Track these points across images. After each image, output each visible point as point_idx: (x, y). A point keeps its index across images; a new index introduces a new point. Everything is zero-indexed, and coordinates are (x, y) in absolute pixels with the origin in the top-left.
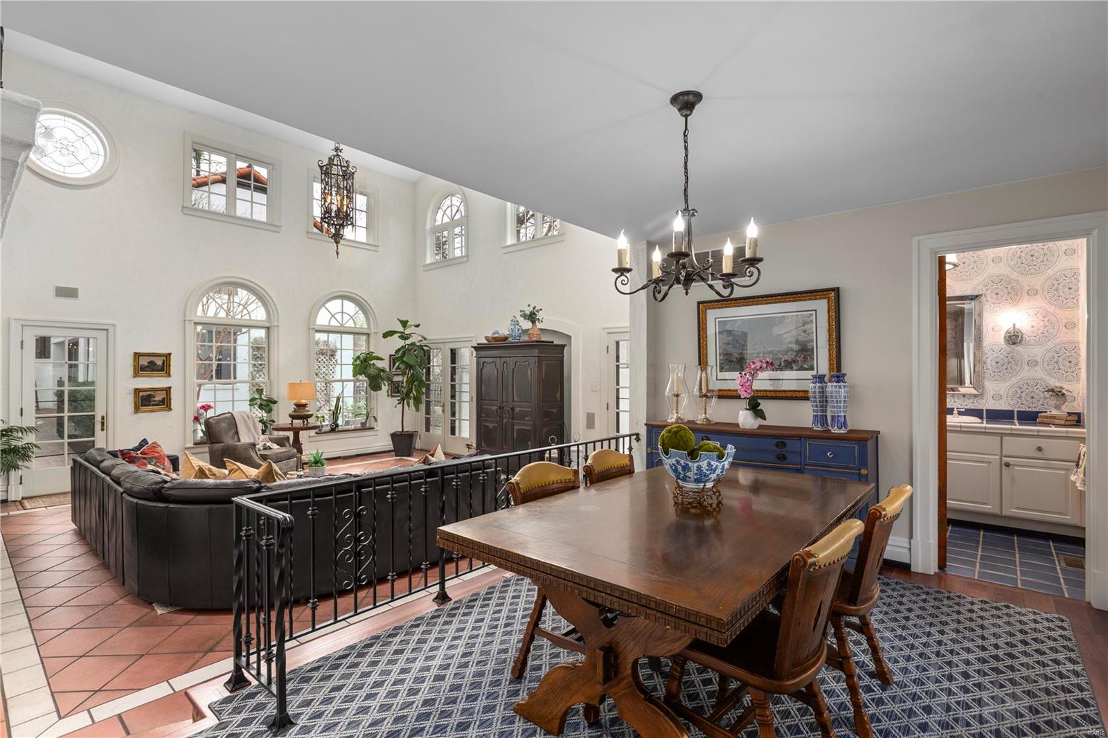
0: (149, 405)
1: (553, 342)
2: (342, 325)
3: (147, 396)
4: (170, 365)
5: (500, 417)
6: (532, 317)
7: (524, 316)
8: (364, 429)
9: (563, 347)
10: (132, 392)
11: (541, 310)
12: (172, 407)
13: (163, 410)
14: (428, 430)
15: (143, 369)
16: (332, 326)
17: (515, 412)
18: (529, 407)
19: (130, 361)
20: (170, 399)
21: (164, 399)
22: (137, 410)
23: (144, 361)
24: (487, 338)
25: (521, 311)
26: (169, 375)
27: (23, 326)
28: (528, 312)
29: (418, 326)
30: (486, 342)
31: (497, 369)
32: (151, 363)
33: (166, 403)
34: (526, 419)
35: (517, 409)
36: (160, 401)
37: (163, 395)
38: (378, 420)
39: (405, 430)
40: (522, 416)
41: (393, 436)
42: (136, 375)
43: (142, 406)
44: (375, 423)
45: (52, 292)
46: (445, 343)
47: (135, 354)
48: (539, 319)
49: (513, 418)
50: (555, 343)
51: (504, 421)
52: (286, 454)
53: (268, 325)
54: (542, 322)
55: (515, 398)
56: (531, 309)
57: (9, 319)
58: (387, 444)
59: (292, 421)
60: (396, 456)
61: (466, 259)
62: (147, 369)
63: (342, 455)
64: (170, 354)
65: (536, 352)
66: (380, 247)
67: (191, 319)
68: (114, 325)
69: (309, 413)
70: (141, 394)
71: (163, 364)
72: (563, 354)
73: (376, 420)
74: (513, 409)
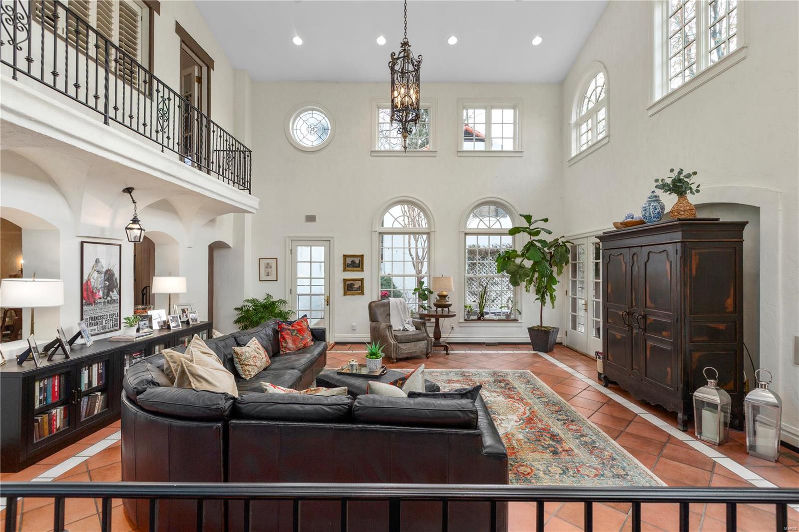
0: (352, 291)
1: (717, 219)
2: (489, 228)
3: (351, 284)
4: (363, 263)
5: (628, 326)
6: (679, 186)
7: (664, 187)
8: (507, 321)
9: (742, 225)
10: (343, 281)
11: (695, 173)
12: (365, 293)
13: (359, 294)
14: (574, 327)
15: (348, 266)
16: (480, 229)
17: (648, 322)
18: (669, 316)
19: (341, 260)
20: (363, 287)
21: (360, 286)
22: (345, 294)
23: (349, 261)
24: (615, 224)
25: (657, 181)
26: (363, 271)
27: (292, 240)
28: (669, 181)
29: (546, 220)
30: (616, 229)
31: (626, 263)
32: (353, 262)
33: (361, 290)
34: (664, 333)
35: (651, 318)
36: (358, 288)
37: (359, 283)
38: (523, 313)
39: (543, 325)
40: (659, 327)
41: (531, 330)
42: (345, 270)
43: (348, 291)
44: (519, 316)
45: (304, 218)
46: (587, 237)
47: (344, 255)
48: (691, 189)
49: (645, 330)
50: (721, 220)
51: (635, 331)
52: (415, 337)
53: (427, 231)
54: (698, 191)
55: (649, 304)
56: (674, 175)
57: (285, 237)
58: (526, 337)
59: (437, 309)
60: (534, 350)
61: (606, 140)
62: (350, 266)
63: (486, 342)
64: (363, 255)
65: (678, 236)
66: (524, 153)
67: (375, 230)
68: (333, 237)
69: (448, 303)
70: (347, 283)
71: (359, 262)
72: (742, 237)
73: (520, 313)
74: (645, 317)
